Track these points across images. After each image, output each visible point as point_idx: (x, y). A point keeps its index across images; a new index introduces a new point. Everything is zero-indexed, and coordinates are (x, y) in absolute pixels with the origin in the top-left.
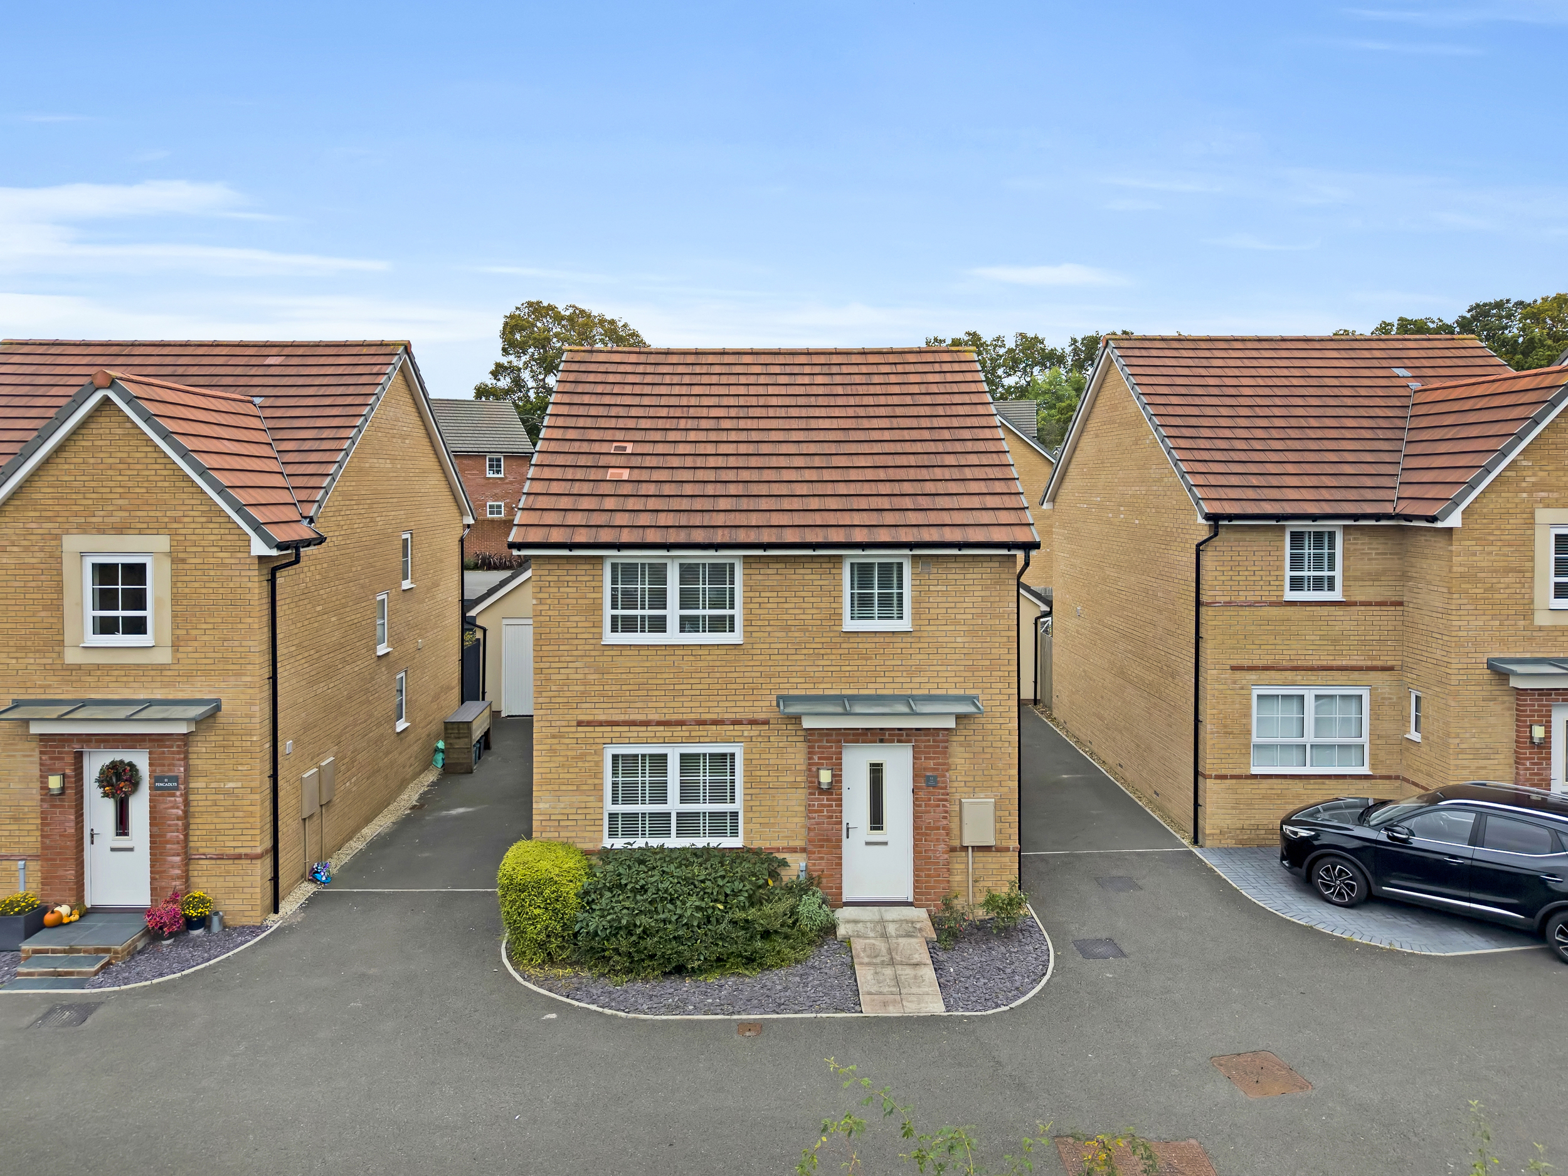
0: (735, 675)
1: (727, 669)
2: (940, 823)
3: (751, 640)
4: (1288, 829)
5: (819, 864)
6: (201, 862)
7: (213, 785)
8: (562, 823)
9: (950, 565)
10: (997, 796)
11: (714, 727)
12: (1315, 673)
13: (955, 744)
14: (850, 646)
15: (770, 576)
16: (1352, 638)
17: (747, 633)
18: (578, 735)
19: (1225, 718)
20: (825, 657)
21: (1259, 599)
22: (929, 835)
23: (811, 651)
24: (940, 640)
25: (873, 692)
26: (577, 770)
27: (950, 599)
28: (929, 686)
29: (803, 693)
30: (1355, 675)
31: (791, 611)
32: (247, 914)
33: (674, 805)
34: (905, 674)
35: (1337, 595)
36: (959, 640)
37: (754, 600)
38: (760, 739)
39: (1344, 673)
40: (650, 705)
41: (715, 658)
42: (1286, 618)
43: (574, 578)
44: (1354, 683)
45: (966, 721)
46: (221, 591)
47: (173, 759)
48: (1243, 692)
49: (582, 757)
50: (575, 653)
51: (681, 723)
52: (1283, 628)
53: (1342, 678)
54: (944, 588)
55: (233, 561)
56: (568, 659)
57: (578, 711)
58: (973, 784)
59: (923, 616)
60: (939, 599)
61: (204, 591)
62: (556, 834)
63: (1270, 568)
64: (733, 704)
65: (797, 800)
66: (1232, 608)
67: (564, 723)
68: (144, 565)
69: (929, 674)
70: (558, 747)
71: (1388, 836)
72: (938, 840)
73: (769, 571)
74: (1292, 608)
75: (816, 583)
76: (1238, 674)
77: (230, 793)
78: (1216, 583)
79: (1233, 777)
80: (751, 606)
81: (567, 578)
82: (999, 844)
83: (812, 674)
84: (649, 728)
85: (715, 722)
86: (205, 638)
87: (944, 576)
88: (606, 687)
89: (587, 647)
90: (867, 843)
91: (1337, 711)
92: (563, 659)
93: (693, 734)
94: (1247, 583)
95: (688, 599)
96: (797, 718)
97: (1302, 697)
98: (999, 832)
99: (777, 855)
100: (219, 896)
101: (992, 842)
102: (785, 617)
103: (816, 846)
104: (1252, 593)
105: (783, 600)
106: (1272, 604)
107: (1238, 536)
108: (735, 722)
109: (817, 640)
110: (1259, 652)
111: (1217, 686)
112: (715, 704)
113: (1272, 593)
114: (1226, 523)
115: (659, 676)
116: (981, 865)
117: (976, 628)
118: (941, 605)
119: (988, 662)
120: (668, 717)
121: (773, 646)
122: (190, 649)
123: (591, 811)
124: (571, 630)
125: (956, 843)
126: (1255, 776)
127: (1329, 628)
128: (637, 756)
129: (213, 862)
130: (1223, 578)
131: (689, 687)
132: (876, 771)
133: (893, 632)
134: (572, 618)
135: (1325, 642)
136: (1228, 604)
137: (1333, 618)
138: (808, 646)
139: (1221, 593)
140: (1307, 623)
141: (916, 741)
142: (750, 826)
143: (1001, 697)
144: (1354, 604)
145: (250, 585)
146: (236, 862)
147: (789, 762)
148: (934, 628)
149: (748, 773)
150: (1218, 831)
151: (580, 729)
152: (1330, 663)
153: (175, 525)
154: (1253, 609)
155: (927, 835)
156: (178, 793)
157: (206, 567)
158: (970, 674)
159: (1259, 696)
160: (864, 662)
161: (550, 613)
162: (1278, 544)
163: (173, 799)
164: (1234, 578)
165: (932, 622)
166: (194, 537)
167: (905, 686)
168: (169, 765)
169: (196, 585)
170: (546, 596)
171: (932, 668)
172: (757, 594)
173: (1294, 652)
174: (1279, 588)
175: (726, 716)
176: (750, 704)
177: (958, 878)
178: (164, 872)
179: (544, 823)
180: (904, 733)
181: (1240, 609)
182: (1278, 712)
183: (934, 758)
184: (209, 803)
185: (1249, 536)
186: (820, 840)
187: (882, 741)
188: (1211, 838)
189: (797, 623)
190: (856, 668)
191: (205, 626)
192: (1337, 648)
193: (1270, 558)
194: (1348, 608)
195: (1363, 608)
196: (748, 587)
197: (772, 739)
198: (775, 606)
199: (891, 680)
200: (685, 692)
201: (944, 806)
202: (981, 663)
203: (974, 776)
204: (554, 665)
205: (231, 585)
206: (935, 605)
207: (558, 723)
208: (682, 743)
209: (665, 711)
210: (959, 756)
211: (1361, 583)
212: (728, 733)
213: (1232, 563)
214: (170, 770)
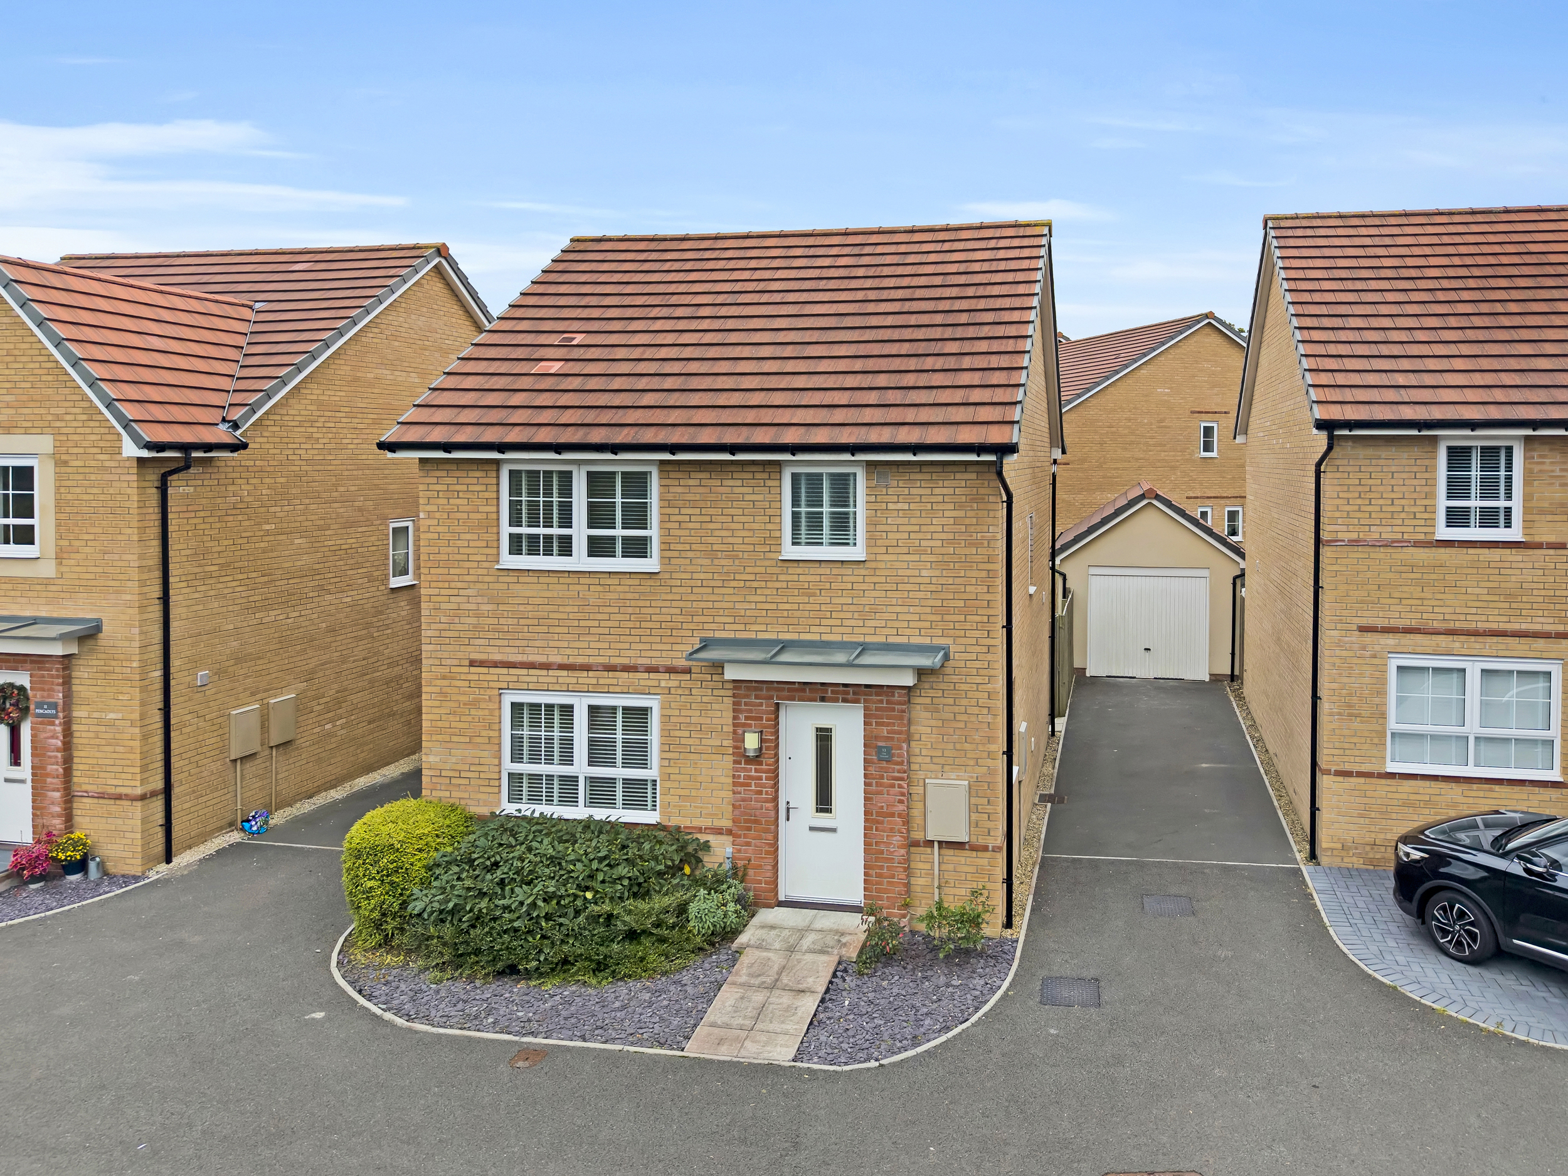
0: (650, 611)
1: (641, 603)
2: (896, 809)
3: (669, 568)
4: (1404, 848)
5: (746, 852)
6: (85, 800)
7: (95, 715)
8: (454, 781)
9: (913, 476)
10: (972, 777)
11: (625, 675)
12: (1480, 639)
13: (918, 707)
14: (789, 578)
15: (693, 486)
16: (1535, 592)
17: (665, 560)
18: (470, 677)
19: (1350, 695)
20: (759, 591)
21: (1399, 536)
22: (882, 823)
23: (742, 584)
24: (900, 573)
25: (816, 637)
26: (469, 719)
27: (913, 521)
28: (886, 631)
29: (731, 635)
30: (1540, 644)
31: (717, 533)
32: (128, 861)
33: (581, 767)
34: (856, 615)
35: (1515, 533)
36: (924, 573)
37: (673, 518)
38: (680, 691)
39: (1523, 640)
40: (552, 644)
41: (627, 589)
42: (1438, 563)
43: (464, 488)
44: (1538, 655)
45: (932, 679)
46: (102, 497)
47: (52, 683)
48: (1375, 661)
49: (474, 704)
50: (467, 578)
51: (587, 668)
52: (1434, 576)
53: (1520, 647)
54: (906, 507)
55: (113, 464)
56: (459, 585)
57: (470, 649)
58: (942, 761)
59: (879, 543)
60: (900, 521)
61: (85, 497)
62: (447, 794)
63: (1415, 496)
64: (648, 647)
65: (722, 768)
66: (1360, 549)
67: (456, 662)
68: (32, 468)
69: (886, 616)
70: (448, 690)
71: (1527, 870)
72: (892, 830)
73: (691, 482)
74: (1448, 550)
75: (747, 497)
76: (1369, 638)
77: (111, 724)
78: (1337, 514)
79: (1360, 774)
80: (669, 525)
81: (458, 488)
82: (974, 839)
83: (742, 613)
84: (551, 672)
85: (627, 669)
86: (87, 550)
87: (906, 491)
88: (502, 621)
89: (480, 571)
90: (812, 829)
91: (1513, 692)
92: (453, 585)
93: (601, 681)
94: (1382, 515)
95: (598, 516)
96: (718, 667)
97: (1464, 670)
98: (973, 825)
99: (699, 836)
100: (101, 840)
101: (964, 838)
102: (711, 540)
103: (741, 828)
104: (1389, 529)
105: (708, 519)
106: (1417, 544)
107: (1370, 452)
108: (651, 670)
109: (748, 570)
110: (1399, 608)
111: (1338, 653)
112: (627, 646)
113: (1418, 529)
114: (1346, 432)
115: (561, 609)
116: (951, 867)
117: (946, 558)
118: (901, 528)
119: (961, 603)
120: (572, 660)
121: (695, 576)
122: (72, 562)
123: (485, 768)
124: (462, 550)
125: (917, 835)
126: (1392, 775)
127: (1501, 578)
128: (540, 705)
129: (96, 801)
130: (1348, 508)
131: (596, 623)
132: (824, 738)
133: (842, 561)
134: (463, 536)
135: (1496, 598)
136: (1354, 543)
137: (1507, 565)
138: (738, 577)
139: (1344, 528)
140: (1470, 571)
141: (865, 701)
142: (668, 798)
143: (978, 649)
144: (1539, 546)
145: (129, 491)
146: (118, 802)
147: (715, 721)
148: (894, 557)
149: (666, 733)
150: (1339, 846)
151: (473, 669)
152: (1503, 626)
153: (58, 424)
154: (1390, 550)
155: (878, 822)
156: (57, 722)
157: (87, 470)
158: (939, 618)
159: (1398, 667)
160: (806, 599)
161: (439, 529)
162: (1427, 462)
163: (52, 727)
164: (1363, 508)
165: (890, 550)
166: (76, 437)
167: (856, 630)
168: (49, 690)
169: (78, 490)
170: (435, 508)
171: (890, 609)
172: (676, 511)
173: (1450, 610)
174: (1429, 523)
175: (640, 661)
176: (669, 647)
177: (921, 881)
178: (45, 808)
179: (434, 780)
180: (851, 690)
181: (1373, 549)
182: (1428, 690)
183: (888, 724)
184: (92, 735)
185: (1385, 452)
186: (746, 821)
187: (823, 699)
188: (1329, 853)
189: (724, 548)
190: (796, 606)
191: (86, 537)
192: (1514, 605)
193: (1415, 482)
194: (1530, 552)
195: (1552, 552)
196: (665, 501)
197: (694, 691)
198: (698, 525)
199: (839, 622)
200: (593, 630)
201: (900, 786)
202: (952, 603)
203: (943, 750)
204: (443, 592)
205: (111, 491)
206: (895, 528)
207: (449, 662)
208: (588, 692)
209: (568, 652)
210: (924, 724)
211: (1549, 518)
212: (642, 683)
213: (1360, 488)
214: (49, 696)
